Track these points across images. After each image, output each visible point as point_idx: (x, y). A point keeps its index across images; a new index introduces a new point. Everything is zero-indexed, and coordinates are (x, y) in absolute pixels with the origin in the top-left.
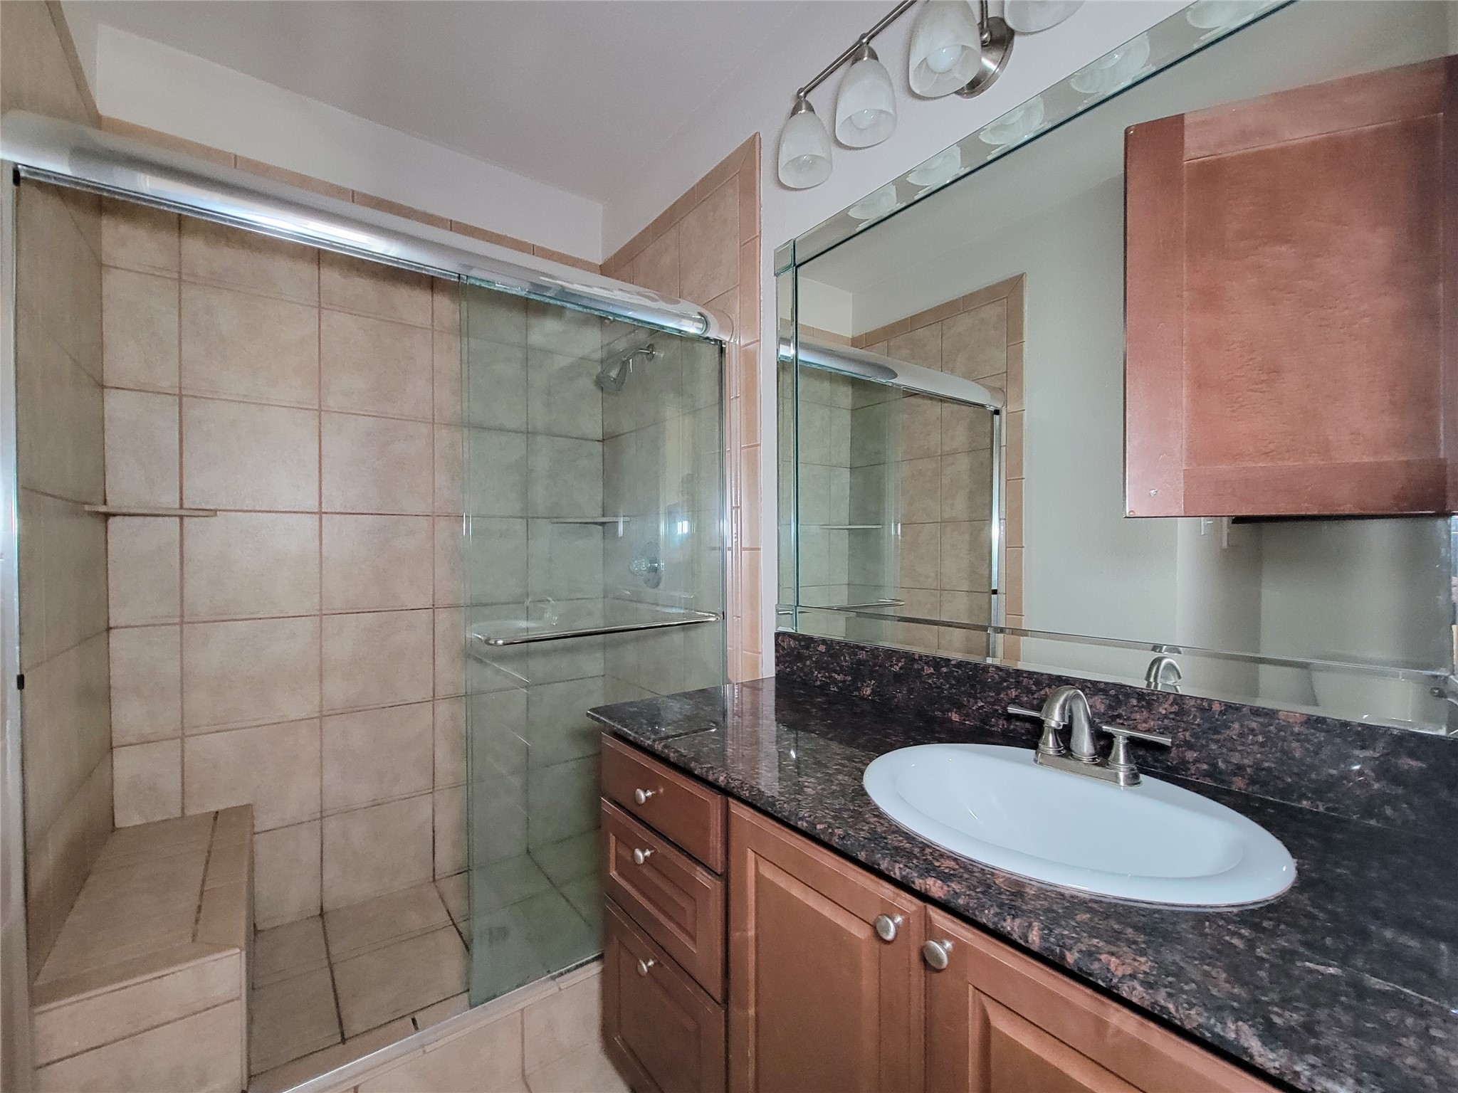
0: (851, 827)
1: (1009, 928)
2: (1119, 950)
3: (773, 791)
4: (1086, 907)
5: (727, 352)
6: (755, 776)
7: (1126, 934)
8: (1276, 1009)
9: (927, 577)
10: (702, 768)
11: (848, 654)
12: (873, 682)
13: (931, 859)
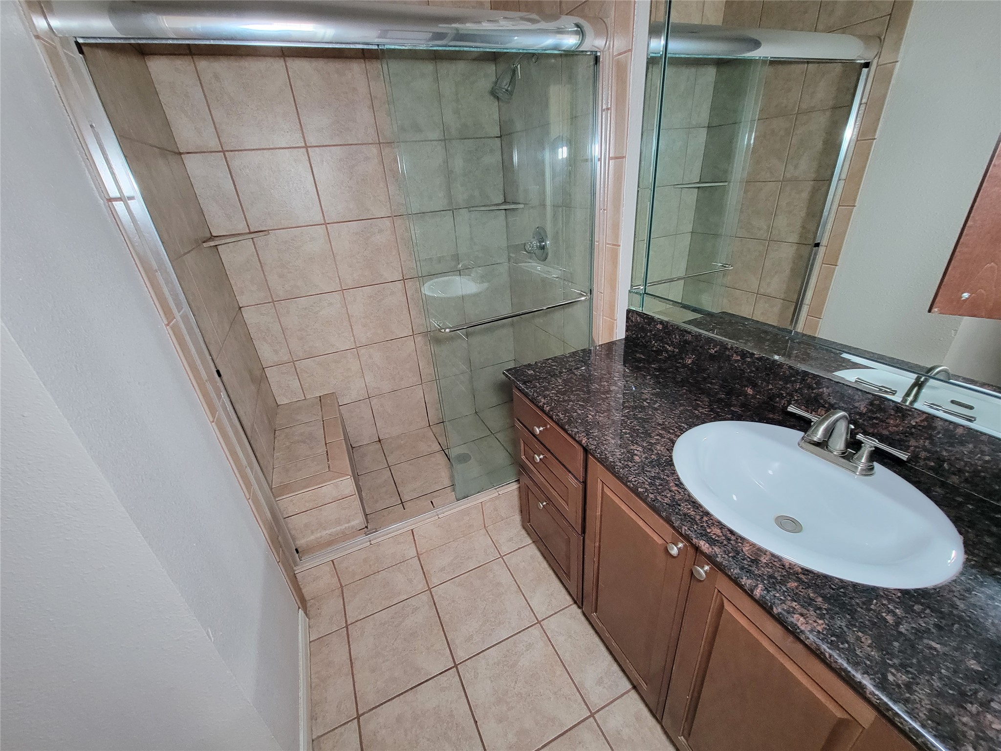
0: (659, 493)
1: (743, 583)
2: (808, 612)
3: (615, 457)
4: (796, 577)
5: (601, 60)
6: (604, 442)
7: (816, 602)
8: (893, 671)
9: (760, 229)
10: (572, 431)
11: (679, 334)
12: (694, 356)
13: (706, 526)
